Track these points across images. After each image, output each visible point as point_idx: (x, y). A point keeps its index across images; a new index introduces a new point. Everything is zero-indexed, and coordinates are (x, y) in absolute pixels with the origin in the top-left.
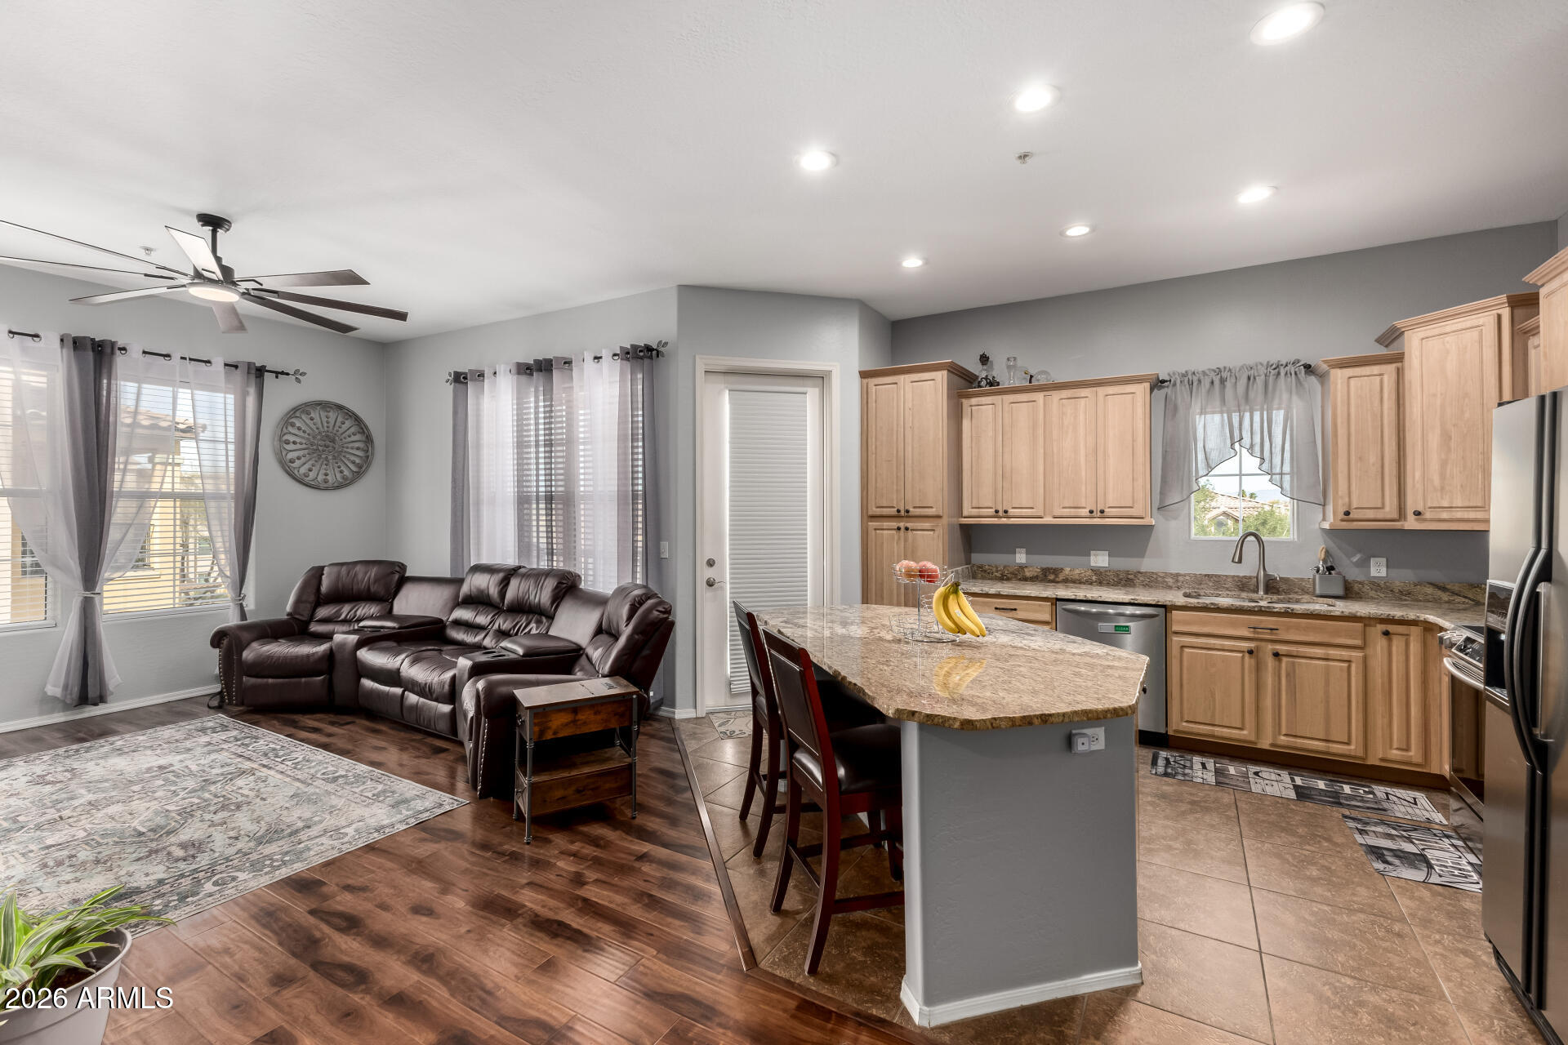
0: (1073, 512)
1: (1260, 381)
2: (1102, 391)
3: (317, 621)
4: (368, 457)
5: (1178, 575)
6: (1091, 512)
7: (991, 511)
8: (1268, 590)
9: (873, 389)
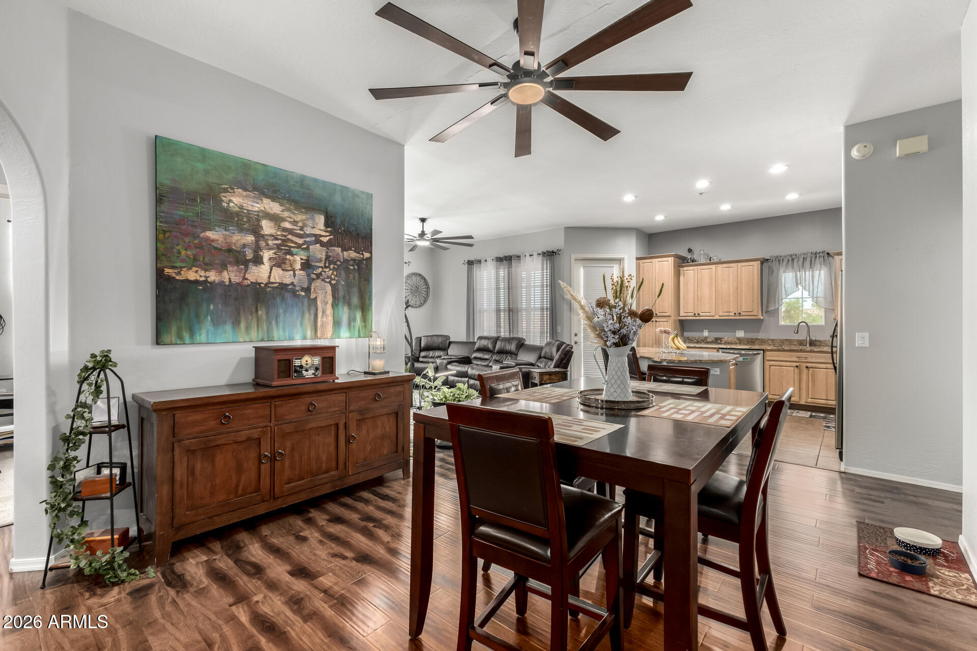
0: (727, 314)
1: (808, 260)
2: (740, 264)
3: (422, 357)
4: (428, 294)
5: (774, 340)
6: (735, 314)
7: (692, 314)
8: (810, 345)
9: (641, 265)
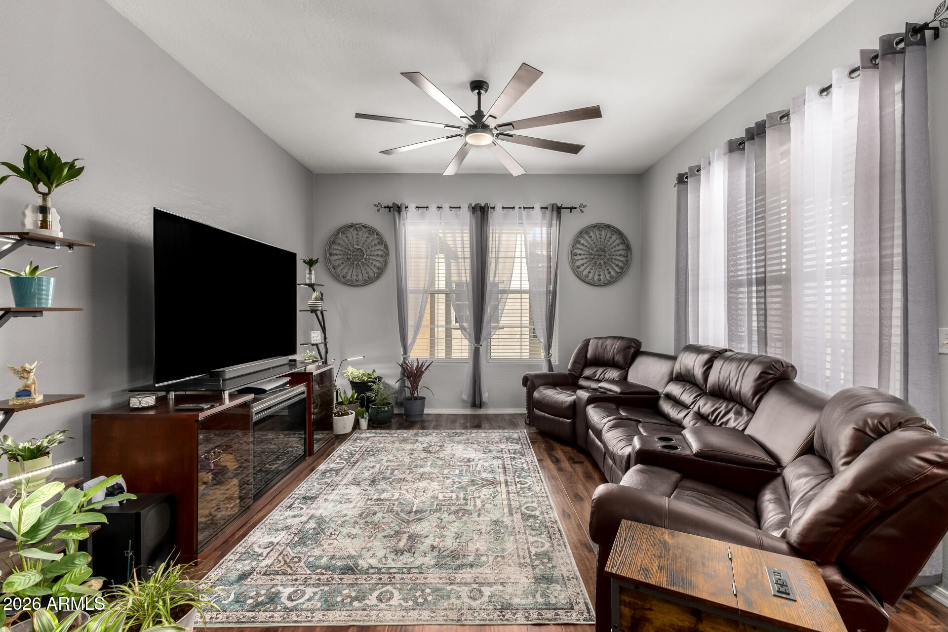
3: (583, 377)
4: (627, 261)
